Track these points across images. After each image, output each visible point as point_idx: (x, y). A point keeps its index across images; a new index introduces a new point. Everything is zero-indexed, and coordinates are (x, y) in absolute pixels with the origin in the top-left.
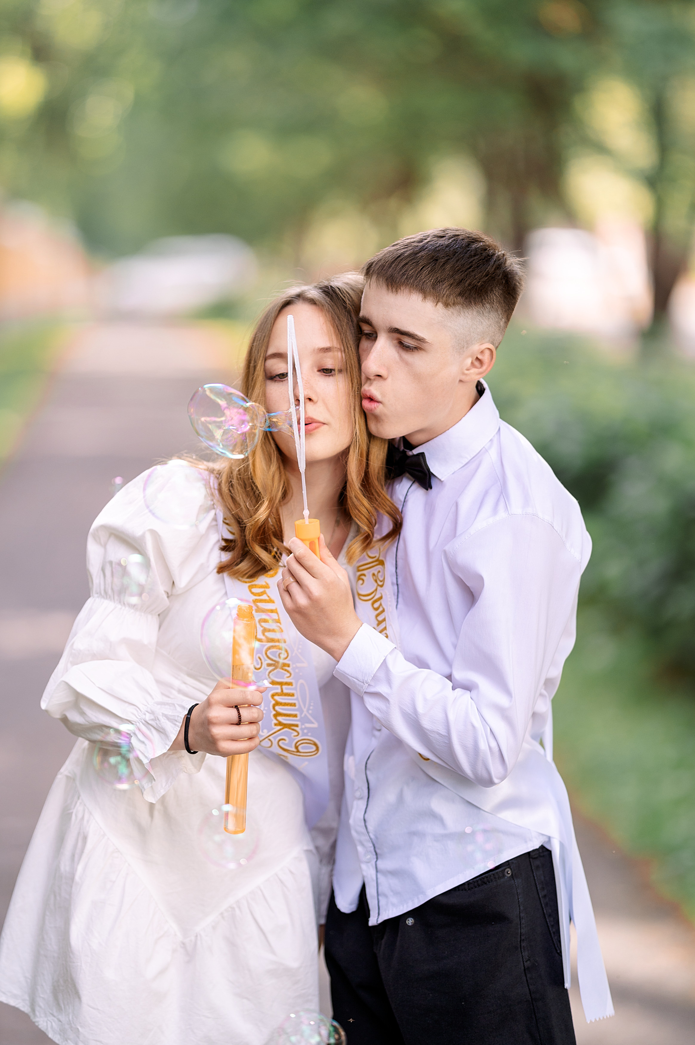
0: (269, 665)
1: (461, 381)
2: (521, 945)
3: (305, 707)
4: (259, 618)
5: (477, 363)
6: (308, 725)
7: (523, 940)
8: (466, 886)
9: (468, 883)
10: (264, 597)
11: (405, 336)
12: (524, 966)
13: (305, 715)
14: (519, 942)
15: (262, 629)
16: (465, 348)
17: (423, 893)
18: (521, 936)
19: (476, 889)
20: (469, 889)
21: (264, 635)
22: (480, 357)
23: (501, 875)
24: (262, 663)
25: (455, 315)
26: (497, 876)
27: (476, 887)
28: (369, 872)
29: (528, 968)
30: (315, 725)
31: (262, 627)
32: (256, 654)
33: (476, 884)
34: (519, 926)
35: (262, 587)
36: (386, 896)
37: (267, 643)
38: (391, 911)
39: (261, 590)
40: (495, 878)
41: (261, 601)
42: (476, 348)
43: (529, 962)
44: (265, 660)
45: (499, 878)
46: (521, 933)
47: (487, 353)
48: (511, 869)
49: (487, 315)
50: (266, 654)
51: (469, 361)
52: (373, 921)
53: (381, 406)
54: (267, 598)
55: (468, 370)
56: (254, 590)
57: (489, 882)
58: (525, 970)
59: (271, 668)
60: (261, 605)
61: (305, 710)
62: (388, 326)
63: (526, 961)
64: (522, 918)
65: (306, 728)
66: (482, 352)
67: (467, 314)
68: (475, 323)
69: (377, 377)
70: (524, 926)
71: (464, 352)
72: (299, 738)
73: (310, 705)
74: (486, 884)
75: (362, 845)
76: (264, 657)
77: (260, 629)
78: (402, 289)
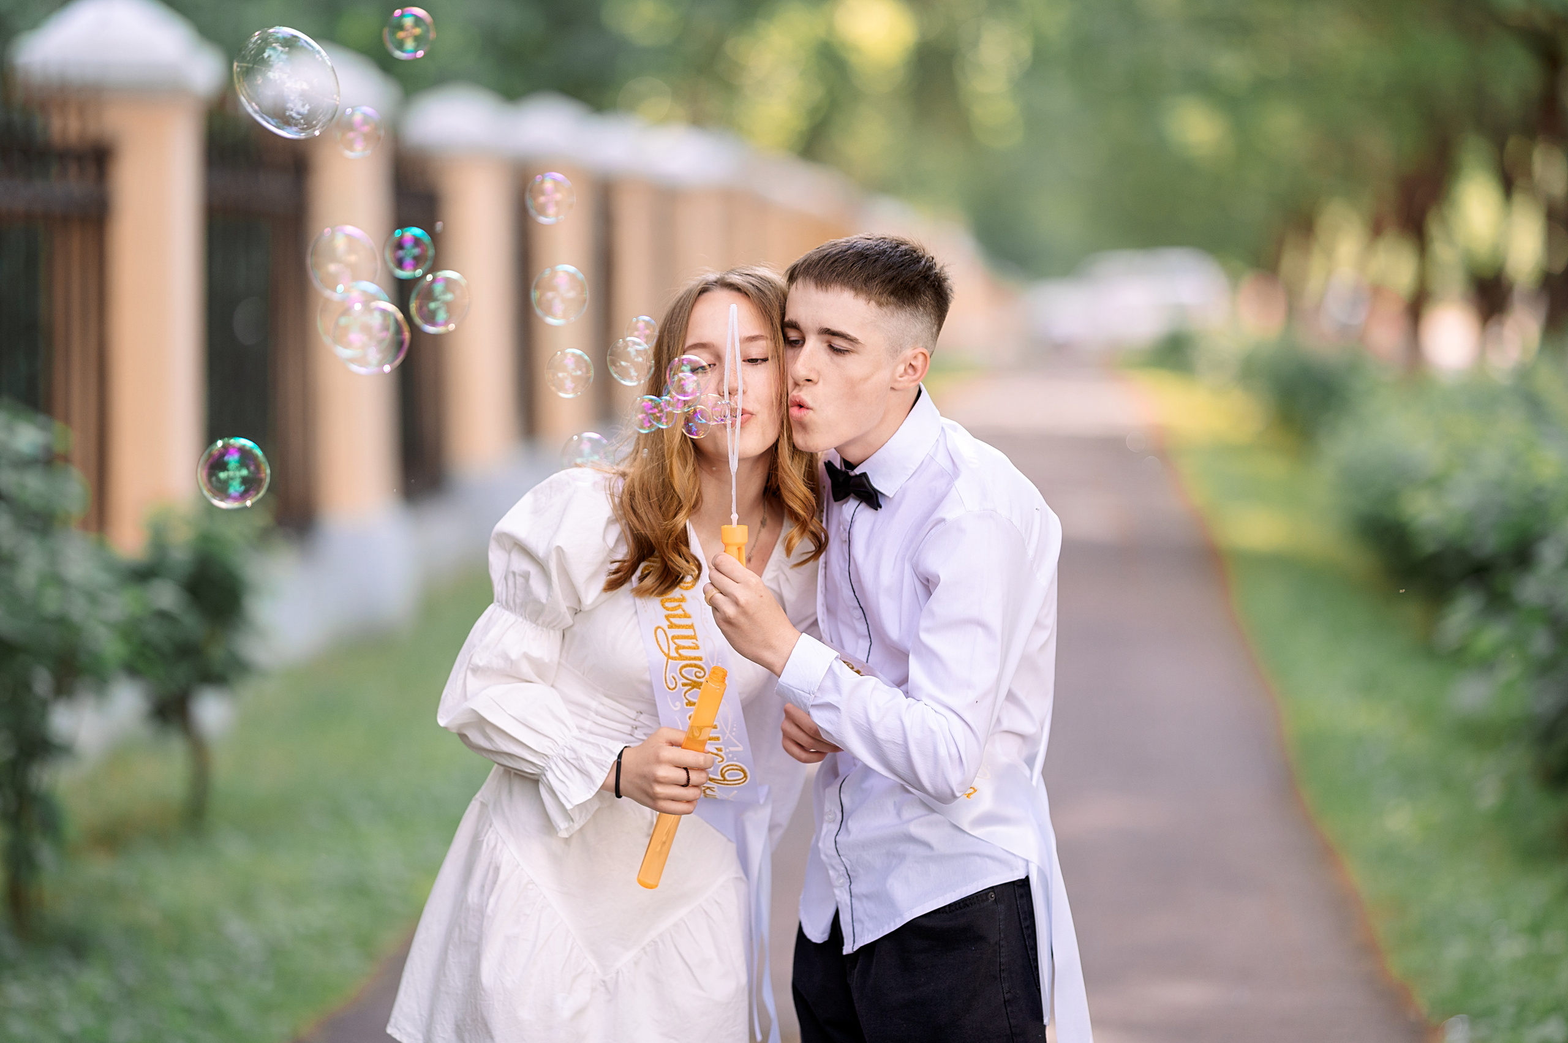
0: (684, 685)
1: (892, 389)
2: (1001, 975)
3: (727, 729)
4: (673, 634)
5: (910, 371)
6: (732, 749)
7: (1003, 970)
8: (947, 909)
9: (950, 905)
10: (680, 612)
11: (836, 337)
12: (1004, 998)
13: (728, 737)
14: (998, 972)
15: (675, 646)
16: (898, 352)
17: (901, 915)
18: (1000, 965)
19: (958, 912)
20: (950, 912)
21: (677, 652)
22: (913, 363)
23: (984, 898)
24: (676, 683)
25: (889, 315)
26: (980, 899)
27: (957, 910)
28: (842, 897)
29: (1009, 1000)
30: (741, 748)
31: (675, 643)
32: (670, 673)
33: (957, 906)
34: (998, 954)
35: (675, 600)
36: (861, 921)
37: (681, 661)
38: (866, 937)
39: (676, 604)
40: (978, 900)
41: (674, 616)
42: (909, 352)
43: (1009, 994)
44: (680, 680)
45: (983, 901)
46: (1000, 962)
47: (921, 358)
48: (995, 893)
49: (920, 318)
50: (680, 673)
51: (901, 368)
52: (847, 949)
53: (811, 412)
54: (682, 612)
55: (901, 377)
56: (667, 605)
57: (972, 905)
58: (1005, 1002)
59: (687, 688)
60: (674, 620)
61: (728, 732)
62: (818, 326)
63: (1007, 993)
64: (1002, 946)
65: (730, 752)
66: (915, 357)
67: (900, 316)
68: (909, 326)
69: (807, 383)
70: (1004, 955)
71: (897, 356)
72: (724, 764)
73: (733, 727)
74: (968, 906)
75: (833, 868)
76: (678, 676)
77: (673, 646)
78: (832, 286)
